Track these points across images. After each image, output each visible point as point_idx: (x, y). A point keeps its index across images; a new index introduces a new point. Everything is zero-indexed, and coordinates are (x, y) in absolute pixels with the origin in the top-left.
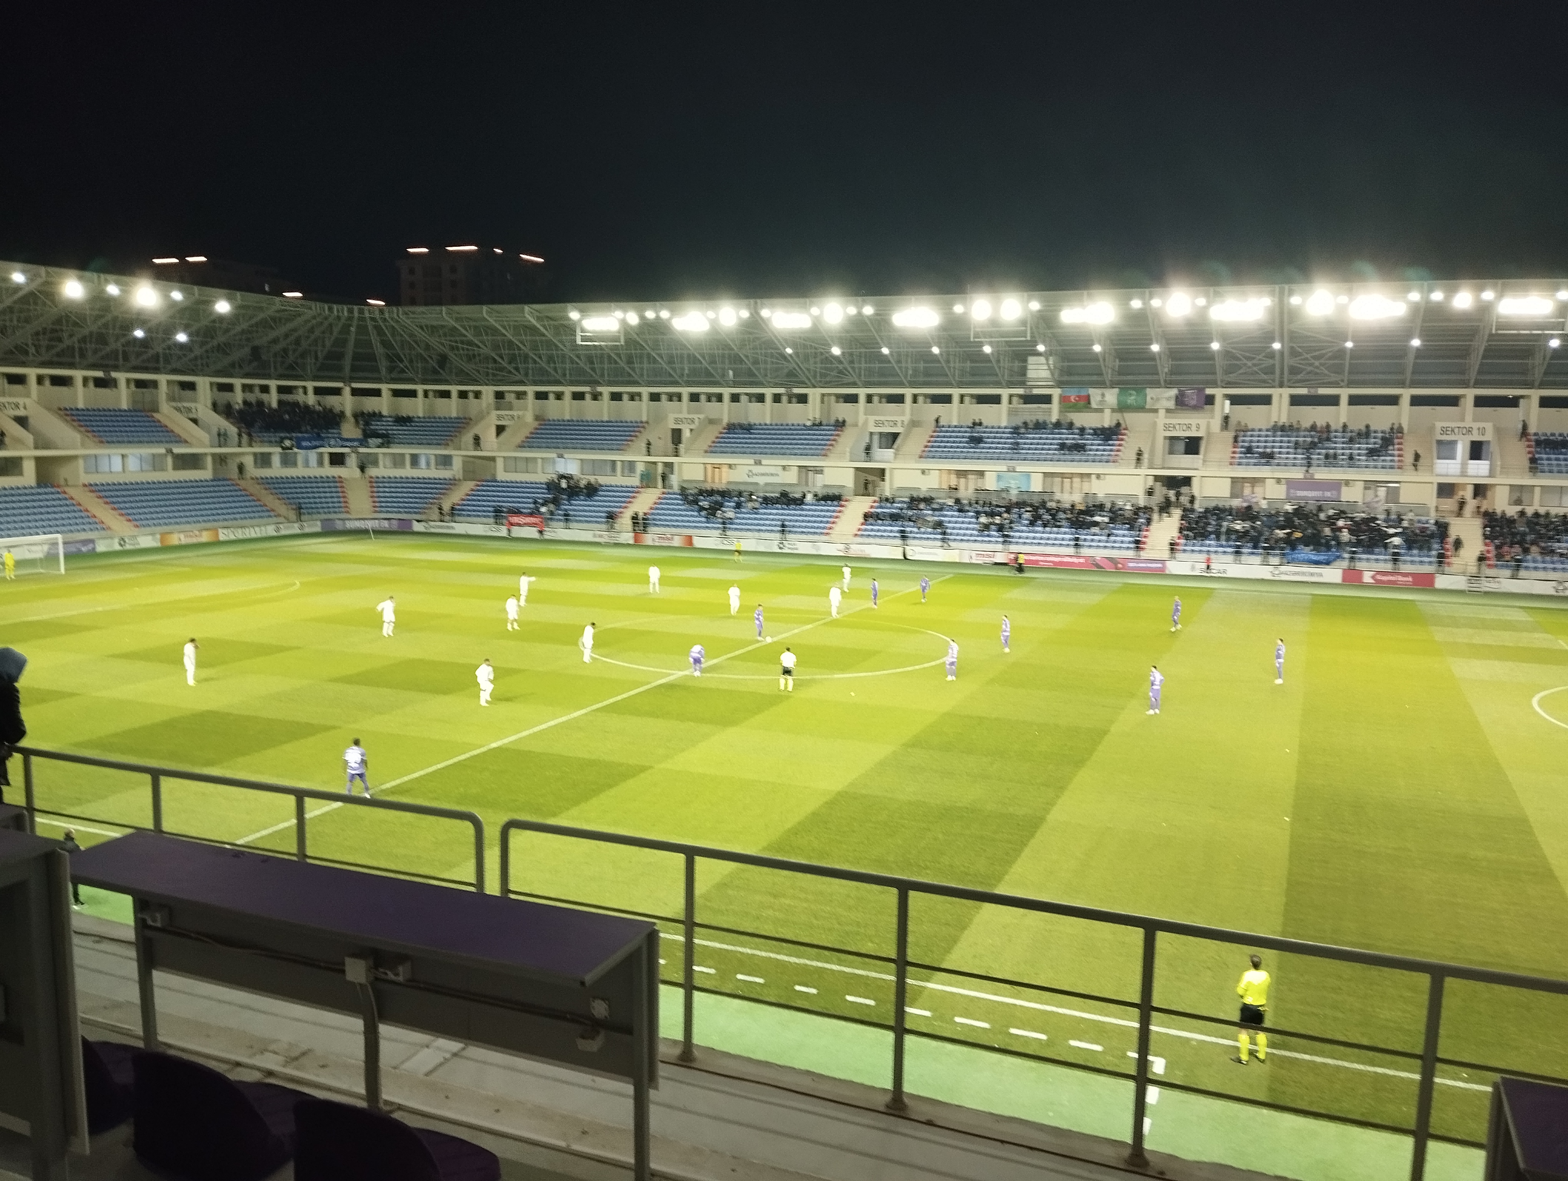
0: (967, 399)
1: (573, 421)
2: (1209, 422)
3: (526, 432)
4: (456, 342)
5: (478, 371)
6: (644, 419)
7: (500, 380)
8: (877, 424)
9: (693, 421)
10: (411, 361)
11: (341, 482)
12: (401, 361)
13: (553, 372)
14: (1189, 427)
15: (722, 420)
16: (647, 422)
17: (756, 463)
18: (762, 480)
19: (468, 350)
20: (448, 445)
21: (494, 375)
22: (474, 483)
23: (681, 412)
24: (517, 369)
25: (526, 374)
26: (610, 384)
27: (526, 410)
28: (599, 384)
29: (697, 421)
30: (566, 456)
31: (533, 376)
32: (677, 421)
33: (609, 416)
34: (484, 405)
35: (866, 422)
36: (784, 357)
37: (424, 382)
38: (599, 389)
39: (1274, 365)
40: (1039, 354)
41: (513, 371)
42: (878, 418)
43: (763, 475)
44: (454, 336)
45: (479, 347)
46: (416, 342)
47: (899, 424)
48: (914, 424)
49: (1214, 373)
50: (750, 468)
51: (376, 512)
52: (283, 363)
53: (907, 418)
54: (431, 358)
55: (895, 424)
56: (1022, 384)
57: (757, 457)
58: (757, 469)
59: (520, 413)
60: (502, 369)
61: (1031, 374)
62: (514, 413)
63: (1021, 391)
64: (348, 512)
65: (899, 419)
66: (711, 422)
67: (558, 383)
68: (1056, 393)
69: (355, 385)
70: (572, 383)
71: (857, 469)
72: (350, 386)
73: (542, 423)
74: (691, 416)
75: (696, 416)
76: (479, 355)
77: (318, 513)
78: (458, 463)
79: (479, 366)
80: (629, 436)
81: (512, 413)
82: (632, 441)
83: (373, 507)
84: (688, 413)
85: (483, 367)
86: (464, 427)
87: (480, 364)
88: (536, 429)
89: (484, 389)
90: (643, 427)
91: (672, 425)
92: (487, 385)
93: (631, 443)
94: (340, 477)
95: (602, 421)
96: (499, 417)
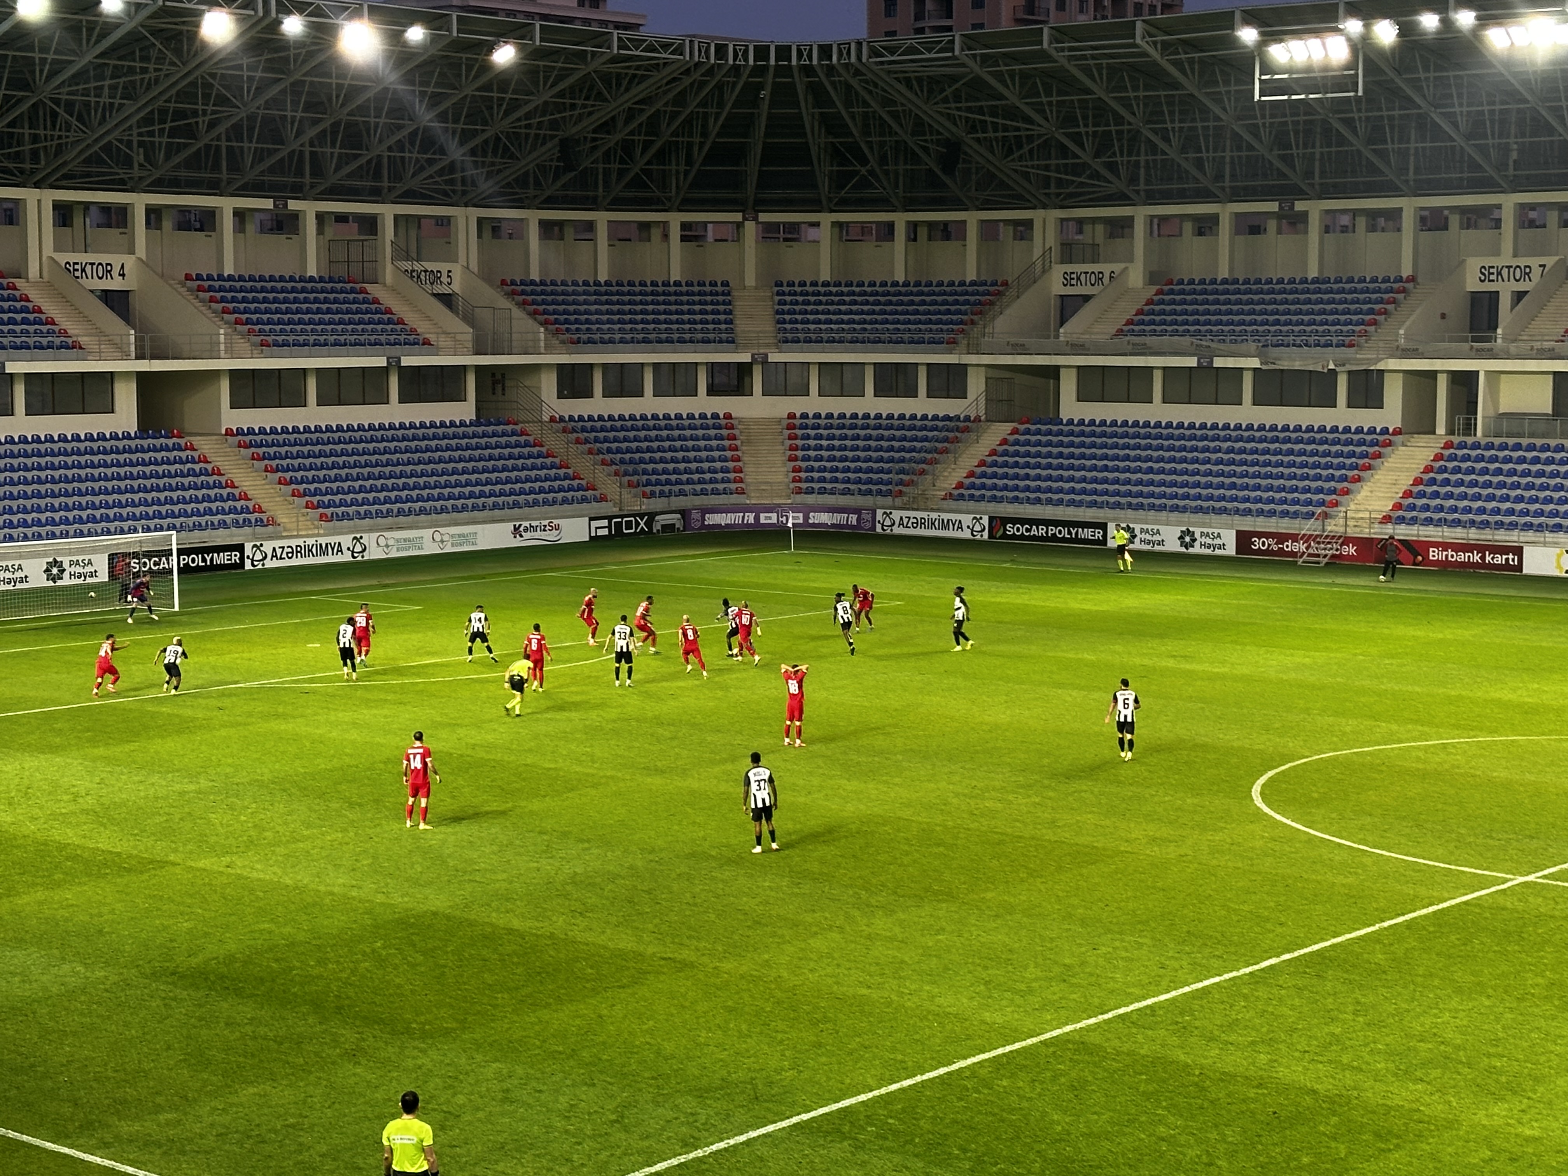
1: (1236, 281)
3: (1127, 310)
4: (980, 111)
5: (1026, 176)
6: (1406, 272)
7: (1071, 195)
9: (1526, 273)
10: (883, 160)
11: (732, 427)
12: (864, 161)
13: (1194, 172)
16: (1412, 279)
19: (1006, 129)
20: (954, 342)
21: (1060, 183)
22: (1008, 427)
23: (1497, 253)
24: (1112, 167)
25: (1134, 180)
26: (1325, 193)
27: (1131, 260)
28: (1298, 193)
29: (1534, 274)
30: (1217, 362)
31: (1148, 182)
32: (1486, 274)
33: (1321, 269)
34: (1037, 252)
37: (909, 205)
38: (1299, 206)
41: (1101, 171)
44: (978, 100)
45: (1031, 121)
46: (895, 115)
51: (799, 491)
52: (621, 173)
54: (925, 149)
59: (1117, 267)
60: (1078, 169)
62: (1106, 268)
64: (742, 492)
67: (1204, 196)
69: (764, 217)
70: (1237, 195)
72: (755, 219)
73: (1166, 288)
74: (1522, 262)
75: (1534, 262)
76: (1030, 138)
77: (682, 493)
78: (976, 385)
79: (1030, 163)
80: (1371, 312)
81: (1096, 268)
82: (1374, 323)
83: (794, 480)
84: (1515, 255)
85: (1038, 167)
86: (992, 303)
87: (1032, 159)
88: (1150, 302)
89: (1036, 215)
90: (1404, 291)
91: (1473, 284)
92: (1045, 207)
93: (1372, 329)
94: (728, 416)
95: (1304, 281)
96: (1068, 279)
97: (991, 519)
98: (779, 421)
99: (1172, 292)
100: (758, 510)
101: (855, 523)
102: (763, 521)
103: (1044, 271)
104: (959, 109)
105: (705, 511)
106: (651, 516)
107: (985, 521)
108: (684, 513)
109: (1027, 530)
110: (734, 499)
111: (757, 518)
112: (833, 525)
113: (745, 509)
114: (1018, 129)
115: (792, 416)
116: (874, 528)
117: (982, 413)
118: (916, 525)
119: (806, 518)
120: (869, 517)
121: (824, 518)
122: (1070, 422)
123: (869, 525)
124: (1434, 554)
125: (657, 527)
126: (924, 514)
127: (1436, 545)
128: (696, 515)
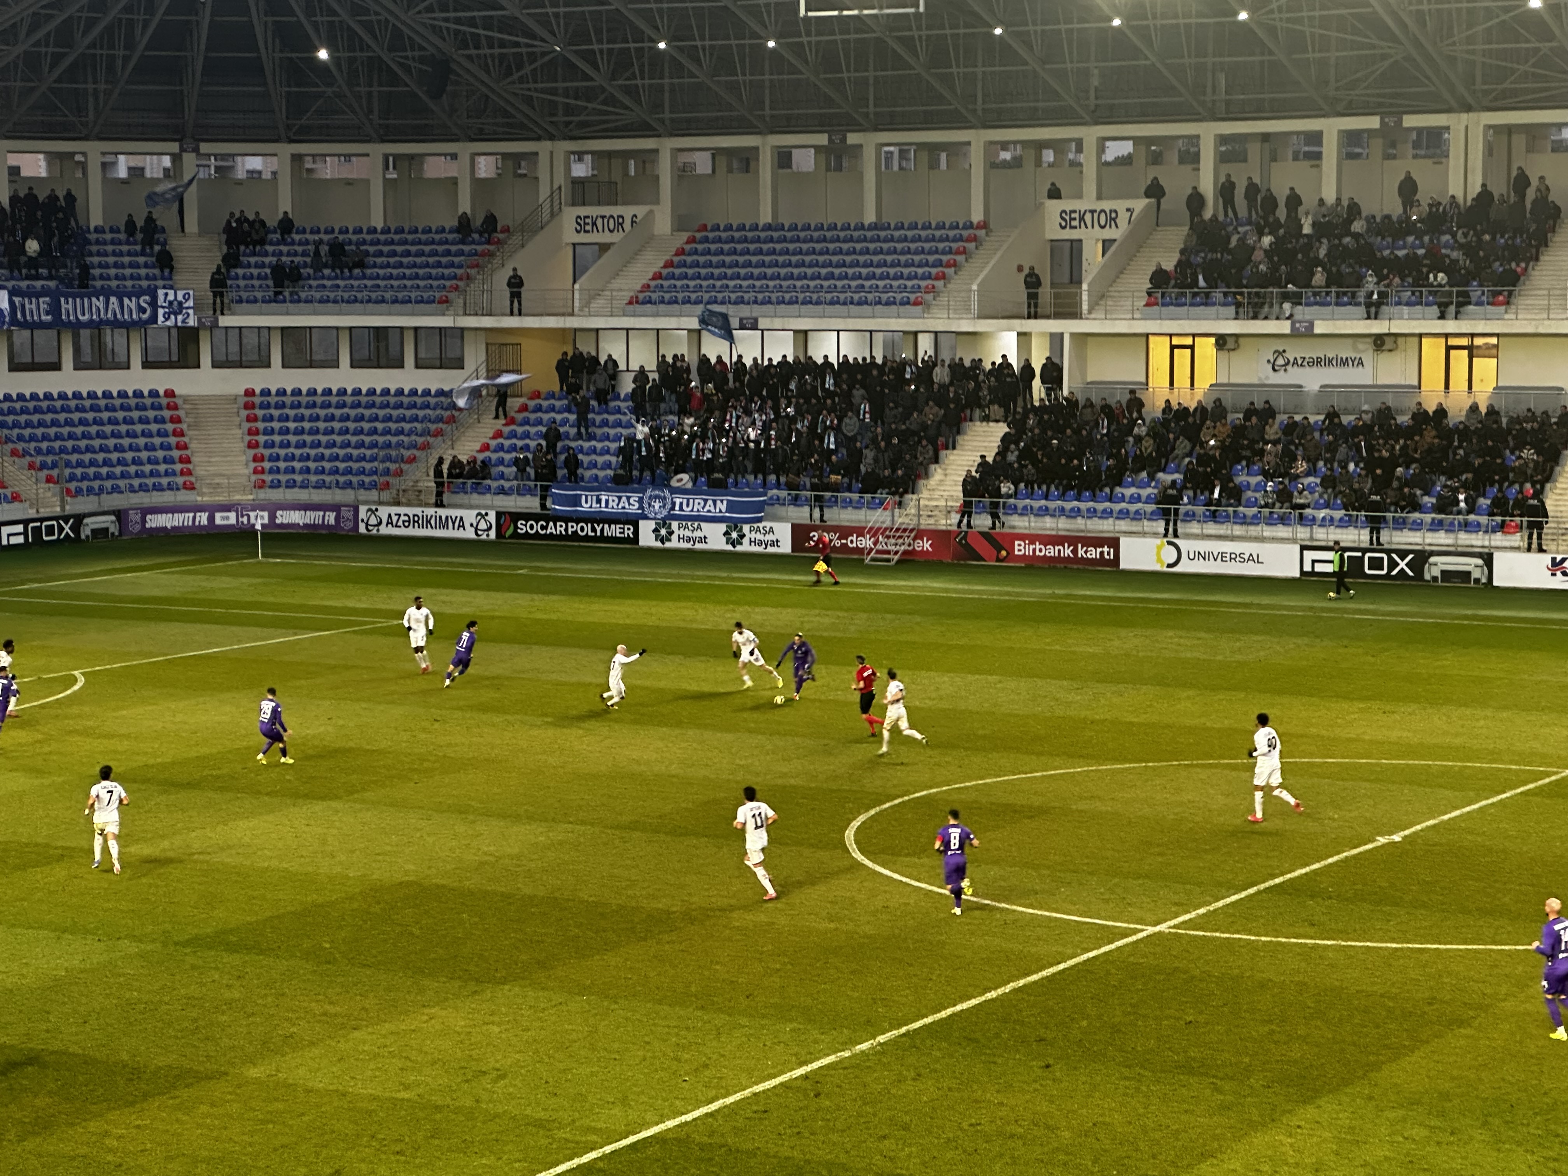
1: (781, 227)
3: (654, 261)
4: (472, 22)
5: (529, 101)
6: (977, 217)
7: (583, 125)
11: (176, 407)
16: (984, 225)
17: (1295, 334)
18: (1312, 380)
19: (502, 44)
20: (450, 301)
21: (569, 110)
23: (1079, 195)
27: (657, 202)
28: (852, 124)
29: (1121, 219)
30: (763, 323)
32: (1067, 220)
33: (879, 213)
34: (544, 193)
38: (852, 139)
41: (620, 96)
43: (1317, 362)
45: (533, 36)
46: (368, 27)
50: (1280, 344)
51: (261, 485)
54: (408, 69)
57: (1300, 312)
58: (1298, 348)
59: (640, 211)
60: (591, 93)
62: (627, 211)
64: (190, 487)
67: (743, 126)
69: (206, 148)
70: (779, 126)
72: (196, 150)
73: (698, 235)
74: (1107, 205)
75: (1121, 205)
76: (532, 57)
77: (116, 489)
78: (475, 353)
79: (532, 86)
80: (938, 264)
81: (616, 211)
82: (943, 277)
83: (255, 471)
84: (1099, 197)
85: (543, 91)
86: (491, 254)
87: (536, 82)
88: (680, 252)
89: (543, 147)
90: (974, 239)
91: (1054, 231)
92: (552, 138)
93: (939, 284)
94: (170, 394)
95: (861, 227)
96: (582, 224)
97: (499, 515)
98: (236, 398)
99: (706, 240)
100: (212, 509)
101: (332, 521)
102: (218, 521)
103: (552, 215)
104: (446, 20)
105: (146, 511)
106: (78, 520)
107: (492, 517)
108: (120, 515)
109: (543, 528)
110: (183, 497)
111: (211, 519)
112: (306, 526)
113: (197, 509)
114: (517, 45)
115: (250, 393)
116: (357, 526)
118: (407, 524)
119: (272, 517)
120: (350, 515)
121: (296, 517)
123: (350, 525)
124: (1020, 548)
125: (85, 532)
126: (418, 511)
127: (1022, 537)
128: (134, 516)
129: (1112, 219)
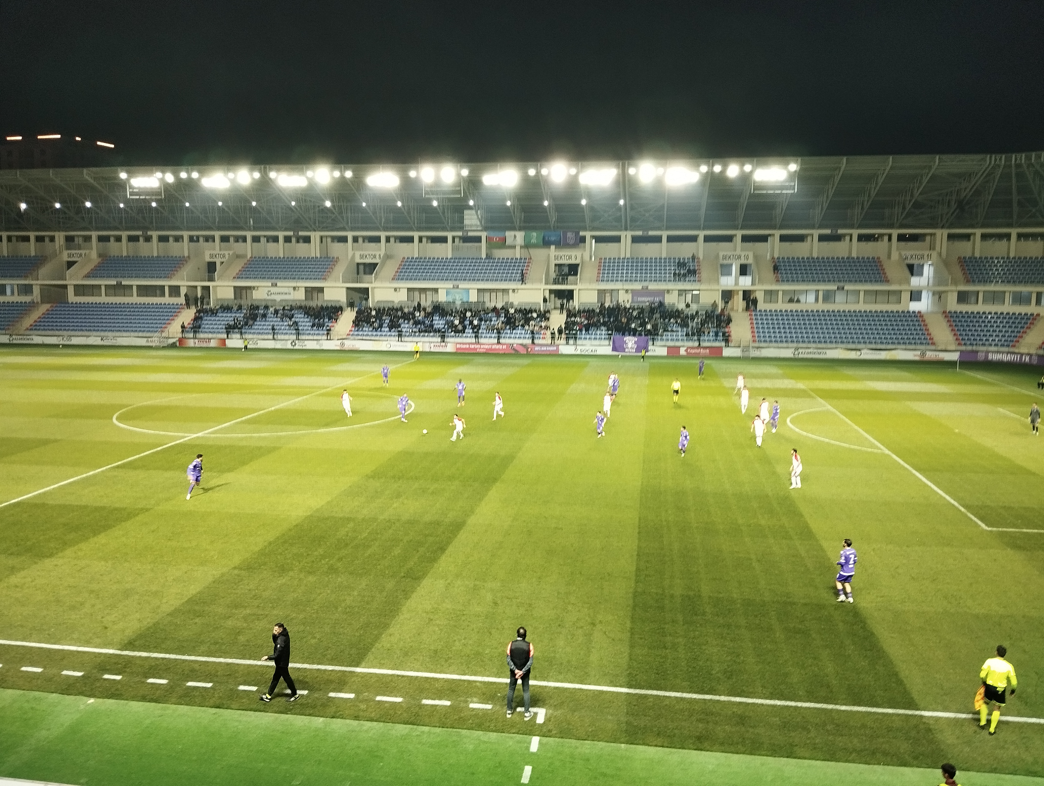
0: (424, 240)
1: (129, 257)
2: (582, 254)
3: (92, 266)
5: (51, 221)
6: (186, 255)
8: (362, 257)
14: (570, 257)
15: (246, 256)
16: (189, 257)
17: (273, 286)
18: (278, 298)
20: (26, 276)
22: (50, 305)
23: (214, 249)
25: (91, 223)
26: (157, 229)
27: (92, 249)
28: (149, 229)
29: (227, 256)
32: (211, 256)
33: (158, 253)
34: (58, 246)
35: (354, 255)
36: (290, 208)
37: (8, 230)
38: (150, 233)
39: (621, 216)
40: (470, 208)
42: (362, 253)
43: (278, 294)
47: (377, 256)
48: (388, 257)
49: (584, 221)
50: (269, 289)
53: (382, 253)
55: (375, 257)
56: (461, 228)
57: (274, 281)
58: (274, 290)
59: (87, 252)
61: (466, 222)
62: (83, 252)
63: (460, 234)
65: (377, 254)
66: (238, 256)
67: (116, 229)
68: (484, 235)
71: (348, 288)
73: (105, 259)
74: (222, 252)
75: (226, 253)
78: (36, 291)
80: (175, 267)
81: (79, 252)
84: (220, 250)
86: (41, 263)
88: (99, 263)
89: (56, 234)
90: (186, 261)
91: (208, 259)
92: (59, 231)
95: (153, 257)
96: (69, 255)
99: (107, 260)
103: (60, 253)
117: (39, 300)
122: (72, 303)
129: (224, 256)
